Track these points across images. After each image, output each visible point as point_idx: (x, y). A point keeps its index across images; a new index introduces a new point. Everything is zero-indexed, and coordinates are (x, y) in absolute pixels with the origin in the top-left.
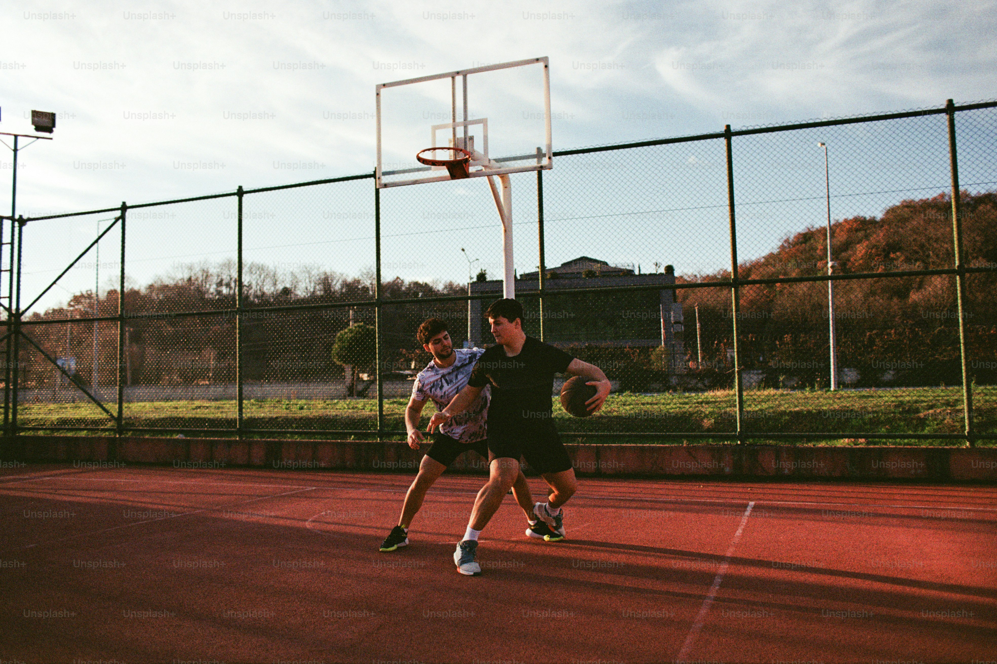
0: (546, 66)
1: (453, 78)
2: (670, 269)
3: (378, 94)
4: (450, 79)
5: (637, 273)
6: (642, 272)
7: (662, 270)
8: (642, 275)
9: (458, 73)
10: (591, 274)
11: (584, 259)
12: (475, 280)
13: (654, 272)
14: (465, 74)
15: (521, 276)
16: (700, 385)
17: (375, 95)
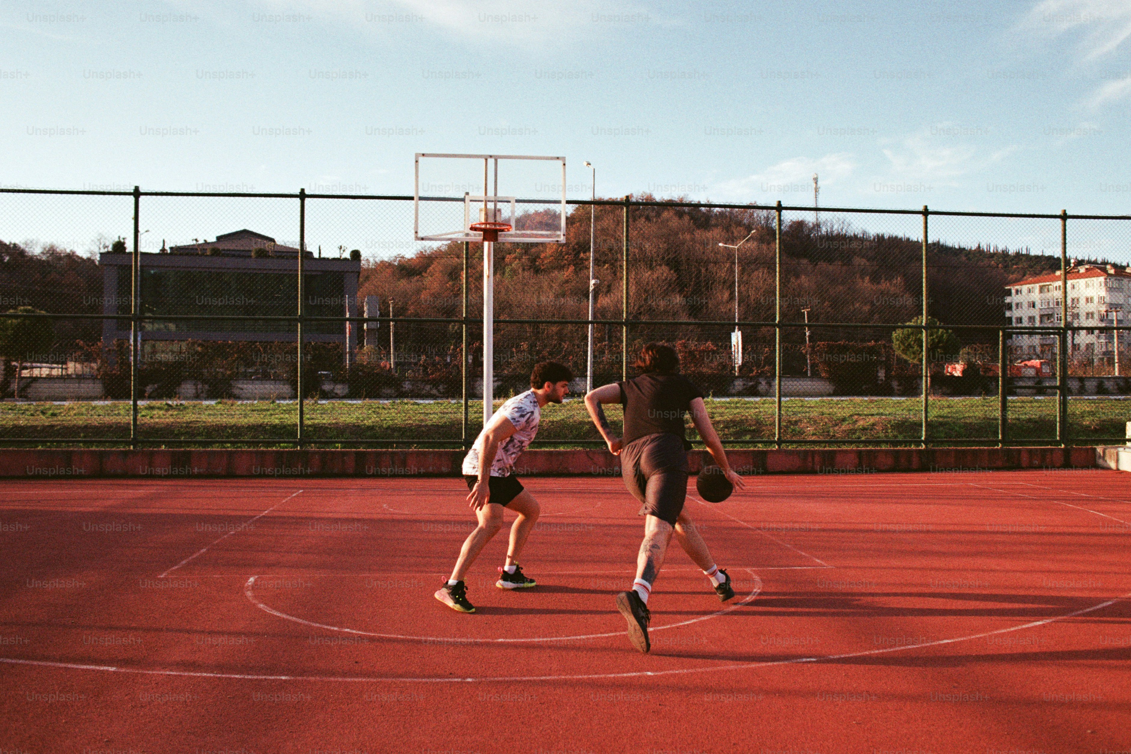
0: (564, 165)
1: (486, 160)
2: (356, 255)
3: (417, 162)
4: (484, 160)
5: (316, 255)
6: (322, 256)
7: (347, 255)
8: (324, 259)
9: (491, 157)
10: (262, 254)
11: (245, 234)
12: (110, 249)
13: (337, 256)
14: (496, 158)
15: (171, 248)
16: (434, 392)
17: (414, 161)
